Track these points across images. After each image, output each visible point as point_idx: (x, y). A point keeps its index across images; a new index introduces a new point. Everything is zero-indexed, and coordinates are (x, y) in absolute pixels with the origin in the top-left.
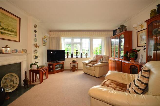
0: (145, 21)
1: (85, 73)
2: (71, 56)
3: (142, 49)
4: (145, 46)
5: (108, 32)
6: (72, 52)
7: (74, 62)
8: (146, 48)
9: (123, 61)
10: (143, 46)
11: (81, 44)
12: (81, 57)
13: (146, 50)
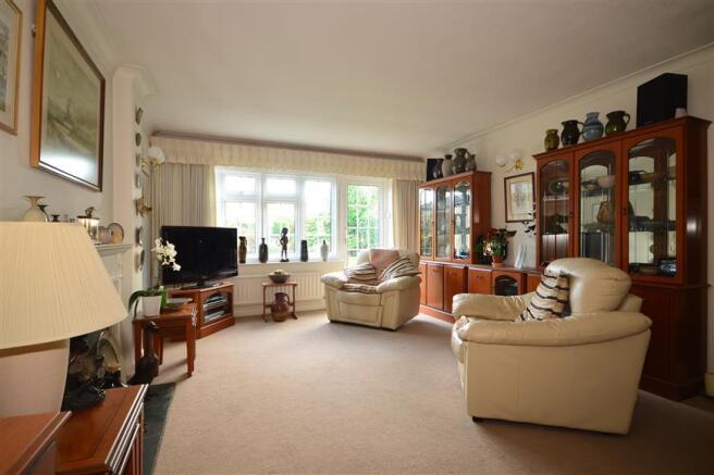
0: (534, 156)
1: (332, 322)
2: (257, 256)
3: (520, 228)
4: (528, 221)
5: (406, 163)
6: (263, 239)
7: (279, 280)
8: (533, 228)
9: (471, 268)
10: (523, 222)
11: (297, 201)
12: (304, 257)
13: (532, 233)
